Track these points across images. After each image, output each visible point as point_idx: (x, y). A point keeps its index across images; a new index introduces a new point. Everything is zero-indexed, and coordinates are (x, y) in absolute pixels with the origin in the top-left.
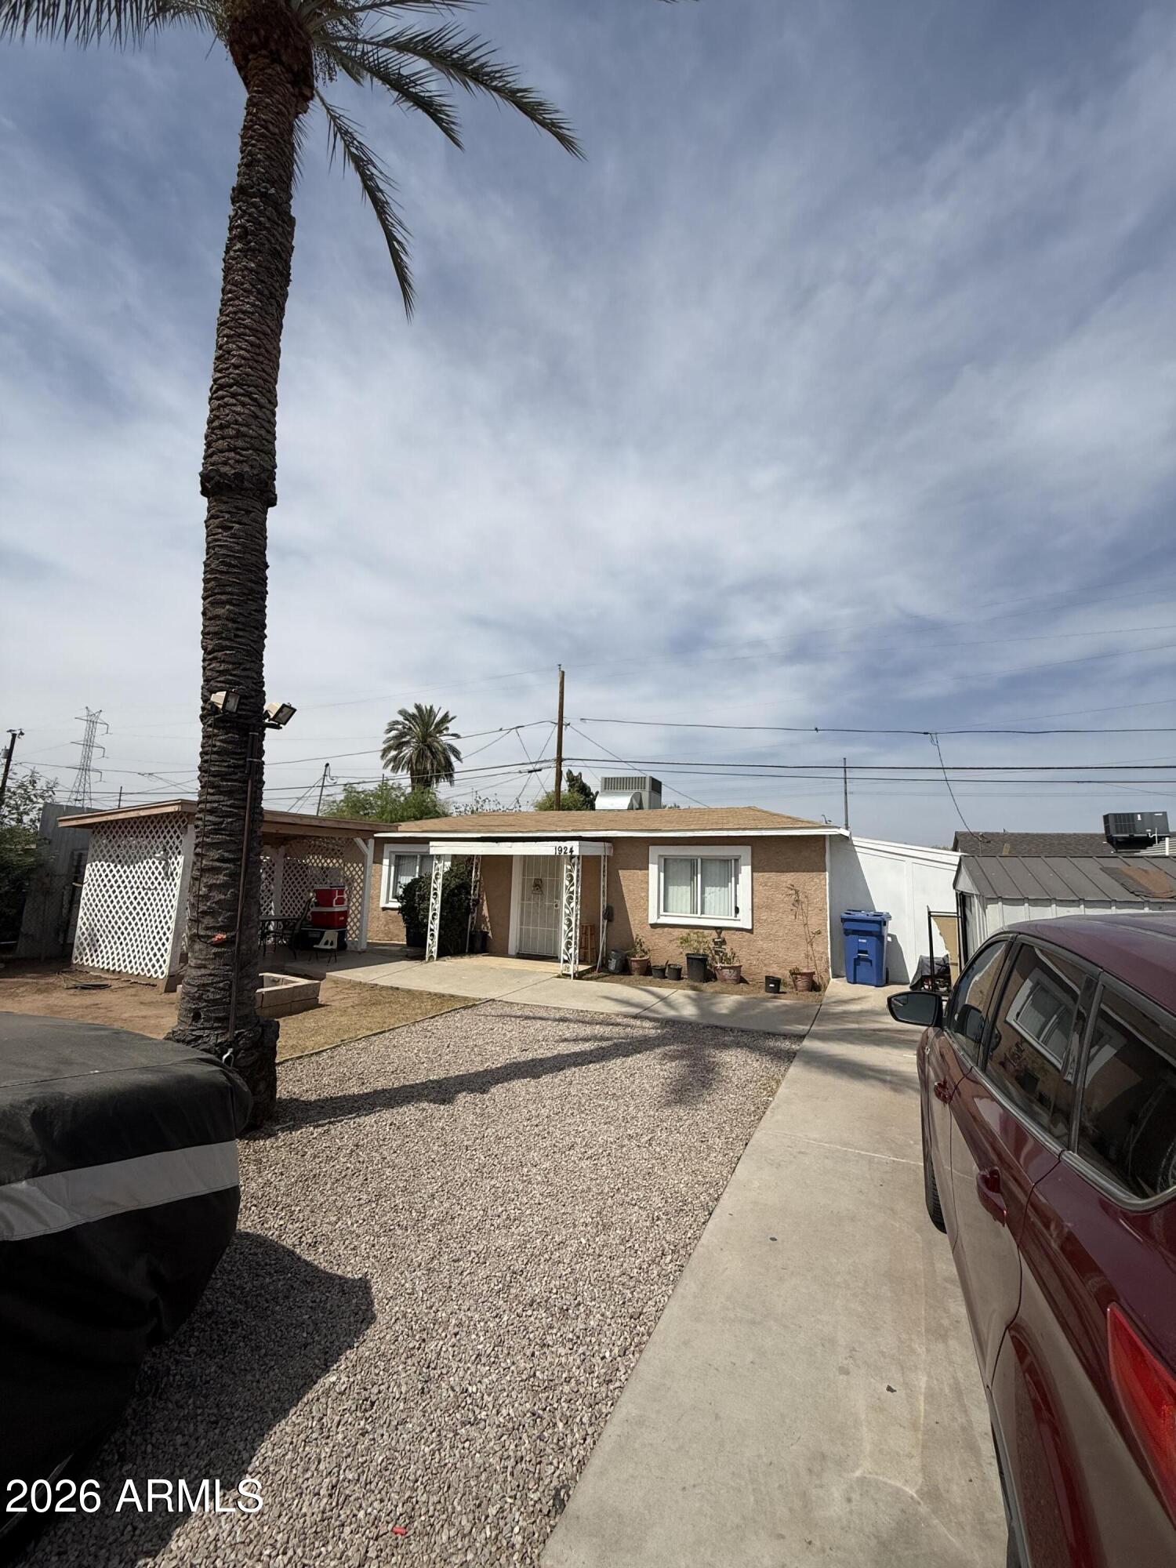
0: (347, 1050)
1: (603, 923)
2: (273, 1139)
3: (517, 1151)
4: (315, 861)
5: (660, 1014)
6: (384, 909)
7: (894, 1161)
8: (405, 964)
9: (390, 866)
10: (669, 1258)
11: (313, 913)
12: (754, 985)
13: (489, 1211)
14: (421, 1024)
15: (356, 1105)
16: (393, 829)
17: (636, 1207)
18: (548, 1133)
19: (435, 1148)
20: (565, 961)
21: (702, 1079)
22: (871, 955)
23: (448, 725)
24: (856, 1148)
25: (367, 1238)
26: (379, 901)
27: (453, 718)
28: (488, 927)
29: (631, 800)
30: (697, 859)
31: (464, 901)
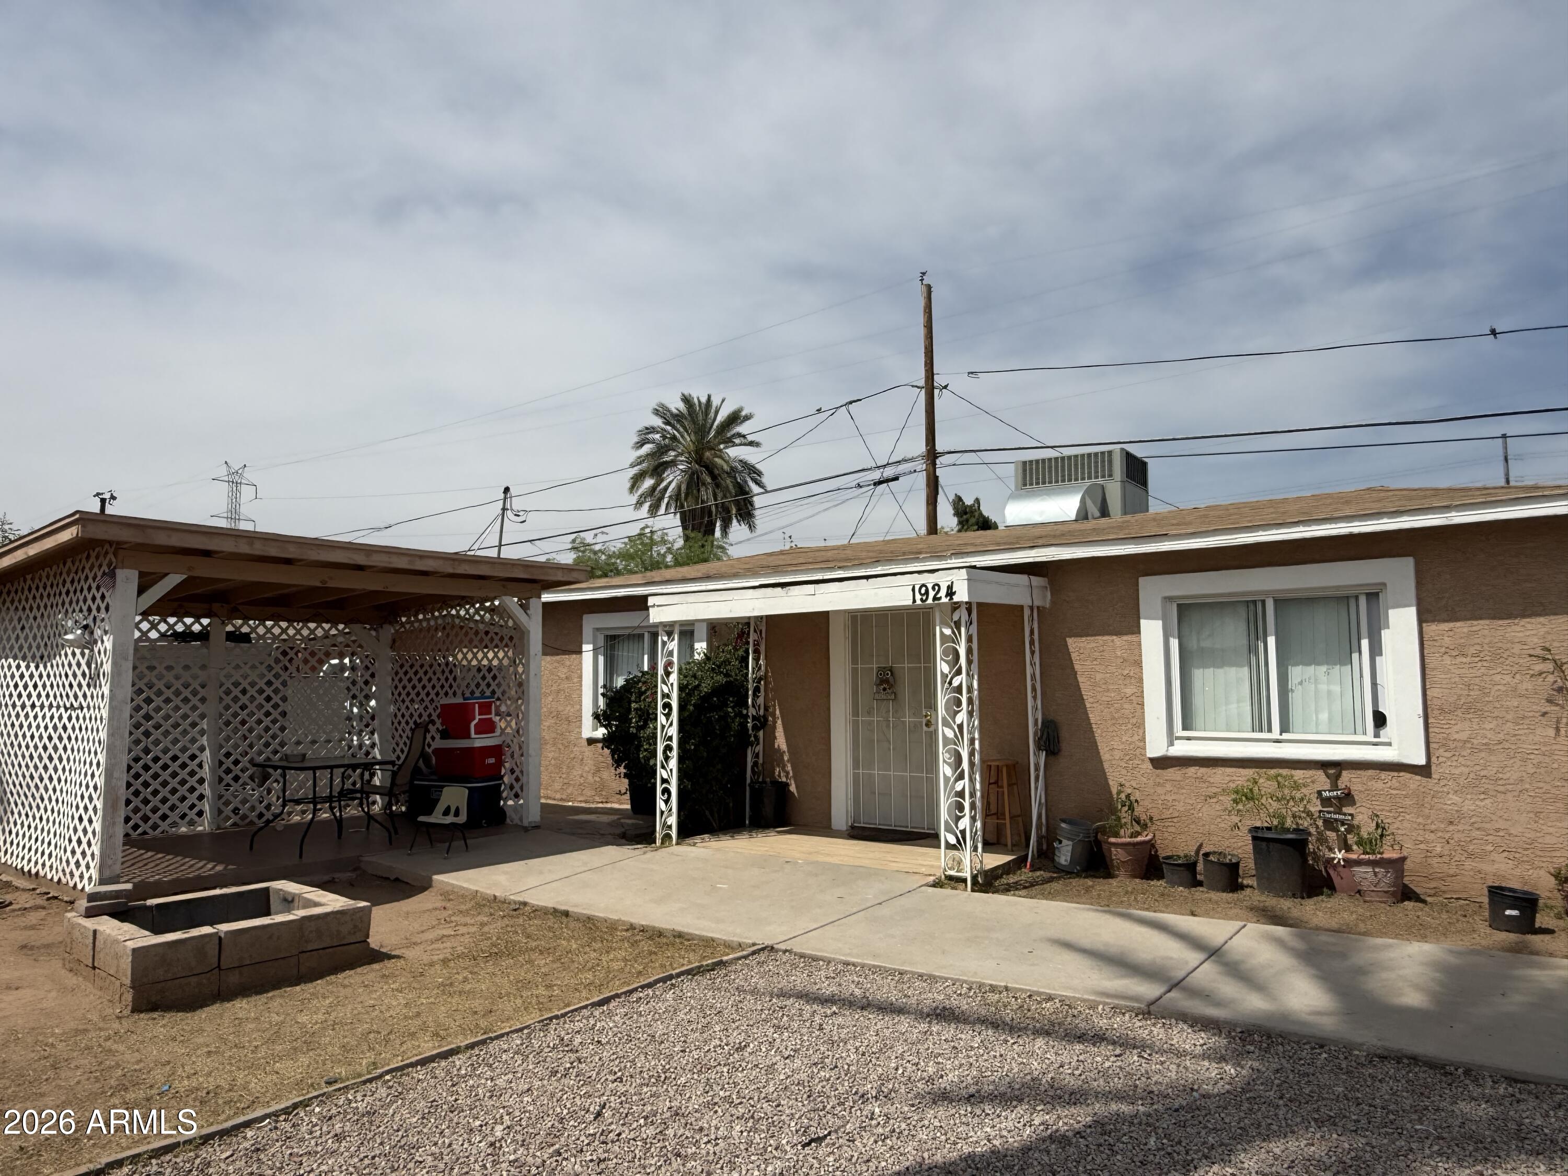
1: (1036, 759)
6: (588, 742)
9: (596, 655)
20: (949, 846)
23: (740, 428)
26: (580, 727)
27: (747, 417)
28: (788, 773)
29: (1083, 501)
30: (1263, 602)
31: (733, 719)
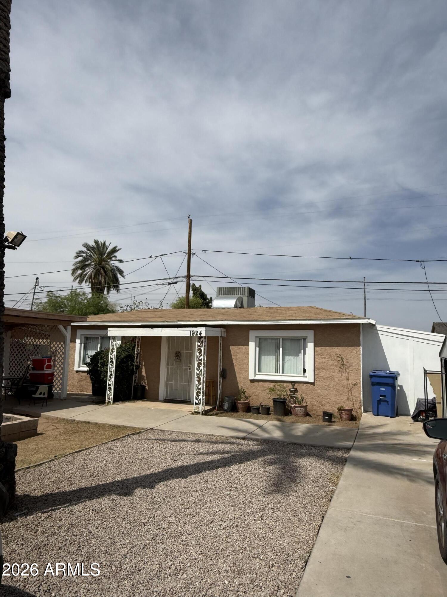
0: (59, 463)
1: (220, 380)
2: (14, 522)
3: (177, 525)
4: (30, 341)
5: (259, 436)
6: (77, 372)
7: (416, 525)
8: (92, 407)
9: (81, 344)
10: (282, 591)
11: (30, 374)
12: (315, 418)
13: (163, 564)
14: (107, 445)
15: (68, 498)
16: (83, 319)
17: (258, 559)
18: (196, 513)
19: (124, 525)
20: (196, 404)
21: (290, 476)
22: (388, 398)
23: (116, 254)
24: (391, 518)
25: (84, 585)
26: (74, 367)
27: (119, 250)
28: (145, 383)
29: (236, 302)
30: (280, 339)
31: (130, 366)
